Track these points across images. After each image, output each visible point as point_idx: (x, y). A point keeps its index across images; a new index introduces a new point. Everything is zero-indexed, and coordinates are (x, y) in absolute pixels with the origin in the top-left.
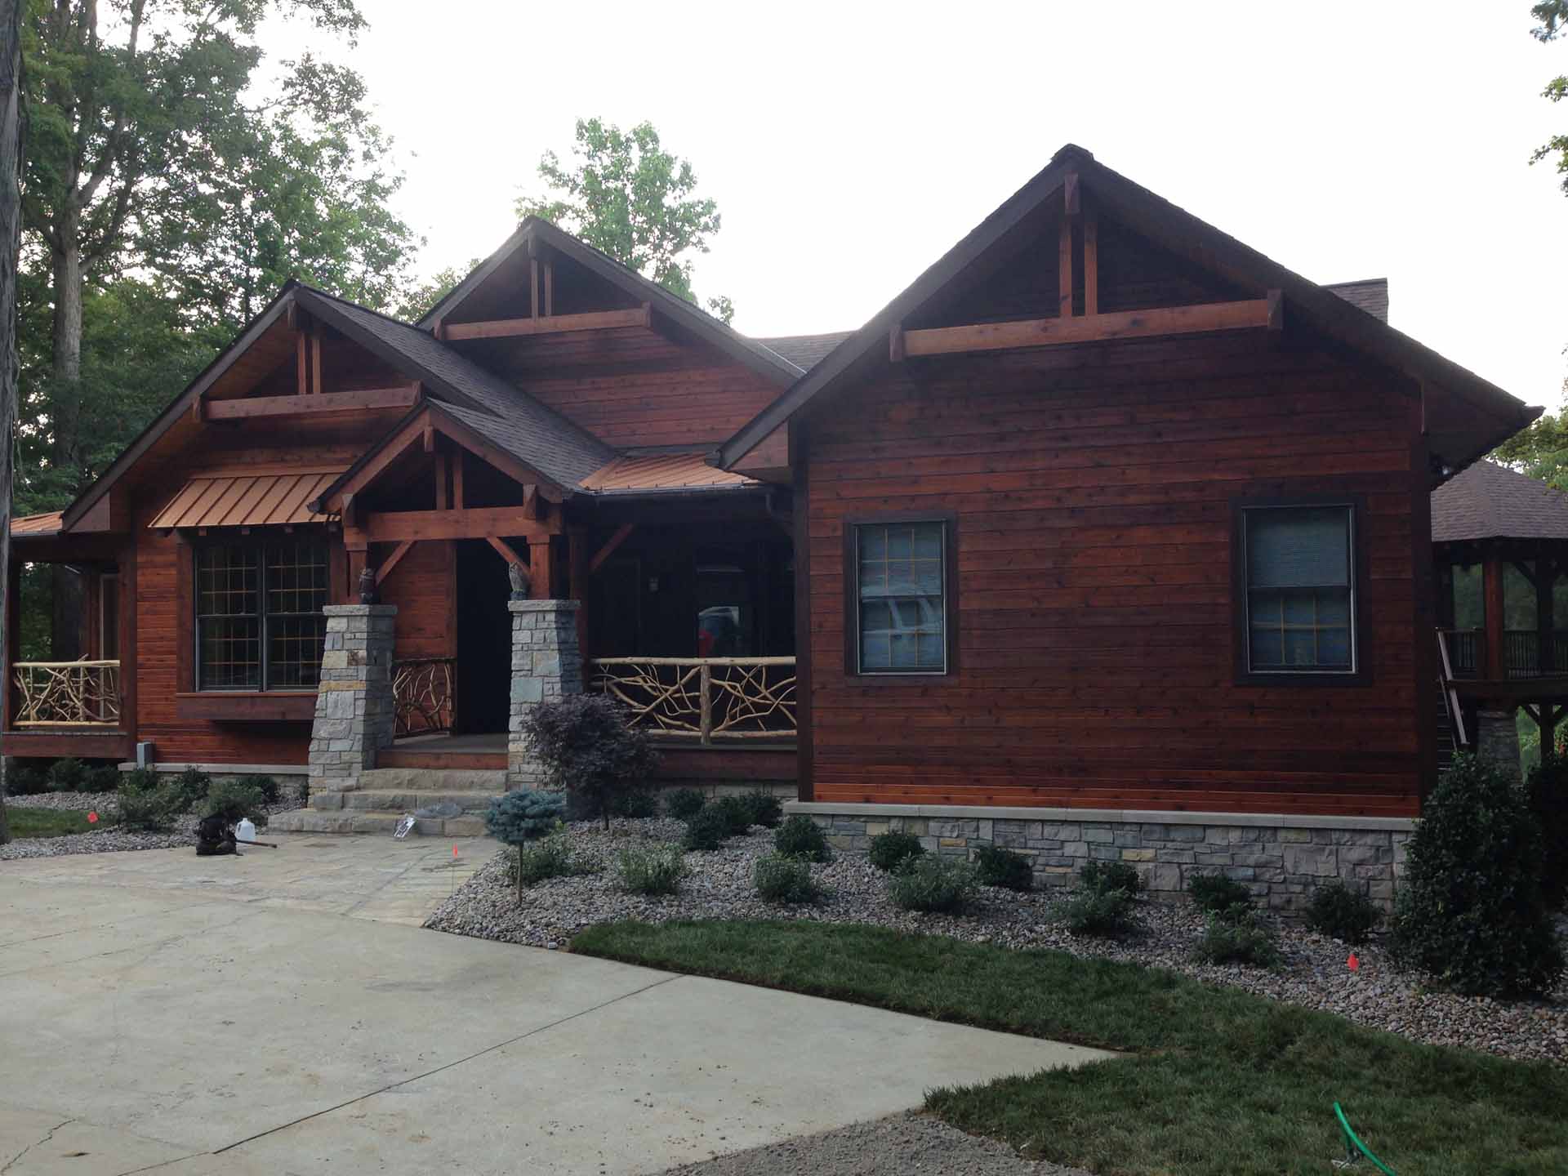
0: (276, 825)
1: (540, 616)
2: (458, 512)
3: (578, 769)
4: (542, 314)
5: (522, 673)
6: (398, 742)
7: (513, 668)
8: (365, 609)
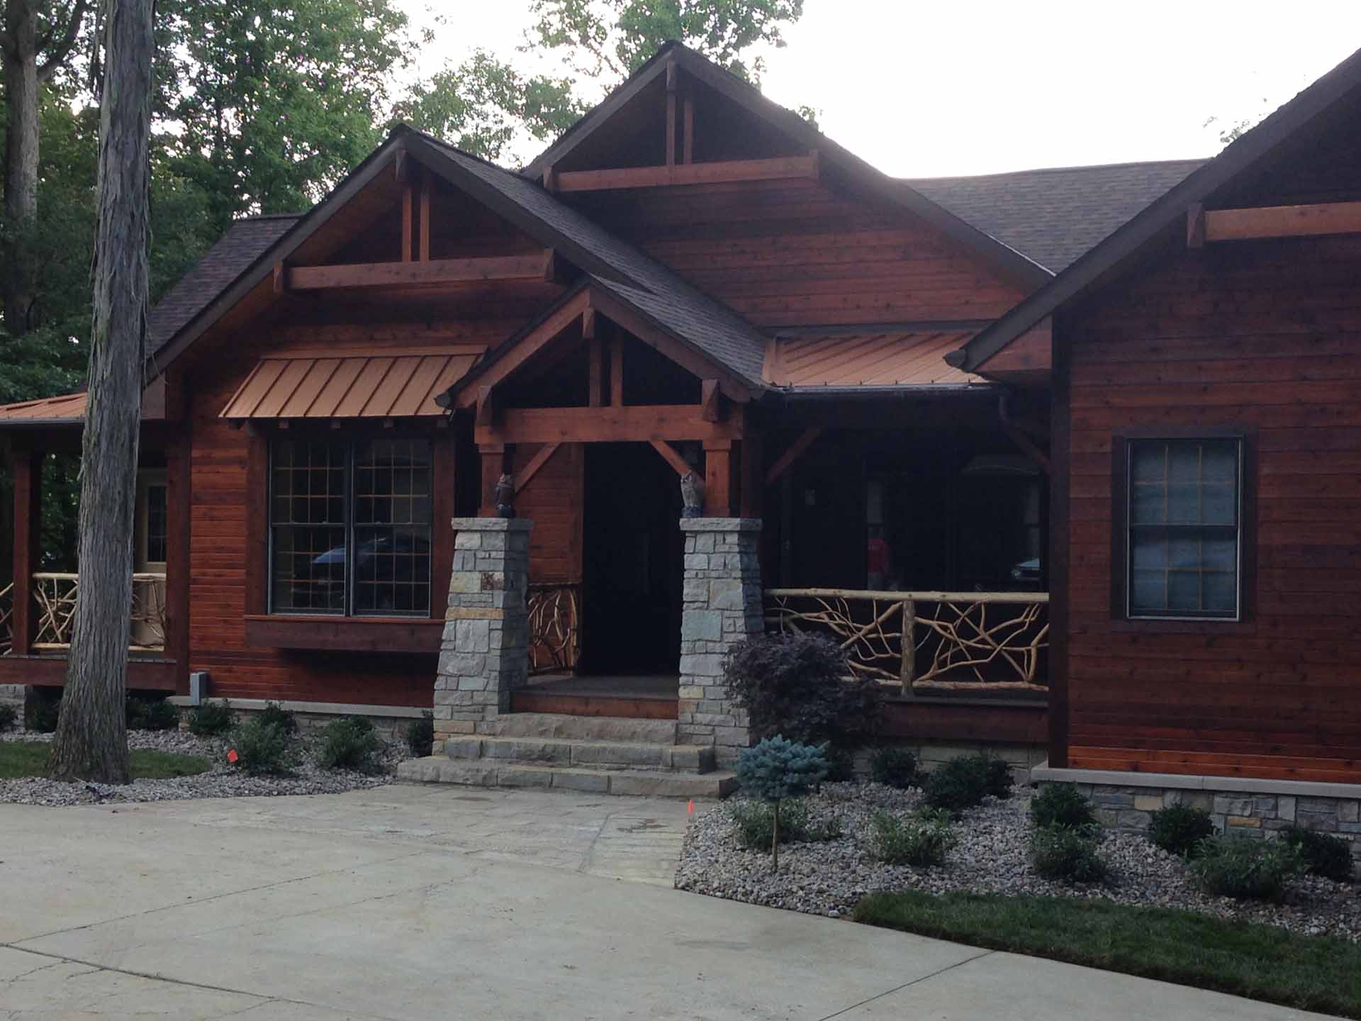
0: (406, 774)
1: (719, 537)
2: (615, 409)
3: (800, 721)
4: (679, 160)
5: (696, 605)
6: (531, 681)
7: (684, 599)
8: (503, 523)
